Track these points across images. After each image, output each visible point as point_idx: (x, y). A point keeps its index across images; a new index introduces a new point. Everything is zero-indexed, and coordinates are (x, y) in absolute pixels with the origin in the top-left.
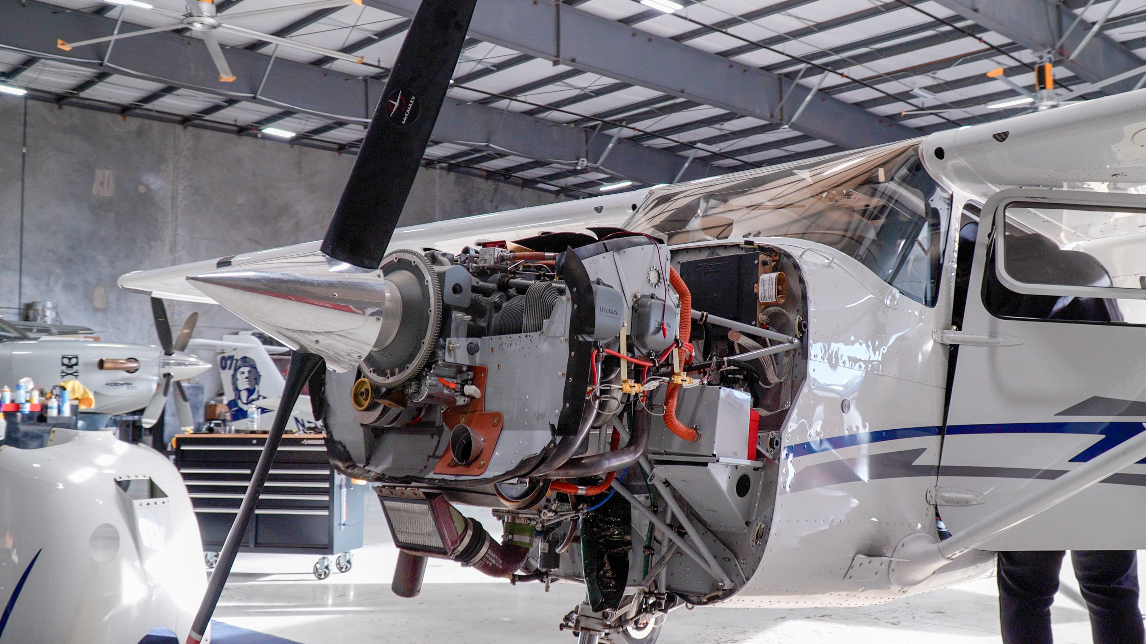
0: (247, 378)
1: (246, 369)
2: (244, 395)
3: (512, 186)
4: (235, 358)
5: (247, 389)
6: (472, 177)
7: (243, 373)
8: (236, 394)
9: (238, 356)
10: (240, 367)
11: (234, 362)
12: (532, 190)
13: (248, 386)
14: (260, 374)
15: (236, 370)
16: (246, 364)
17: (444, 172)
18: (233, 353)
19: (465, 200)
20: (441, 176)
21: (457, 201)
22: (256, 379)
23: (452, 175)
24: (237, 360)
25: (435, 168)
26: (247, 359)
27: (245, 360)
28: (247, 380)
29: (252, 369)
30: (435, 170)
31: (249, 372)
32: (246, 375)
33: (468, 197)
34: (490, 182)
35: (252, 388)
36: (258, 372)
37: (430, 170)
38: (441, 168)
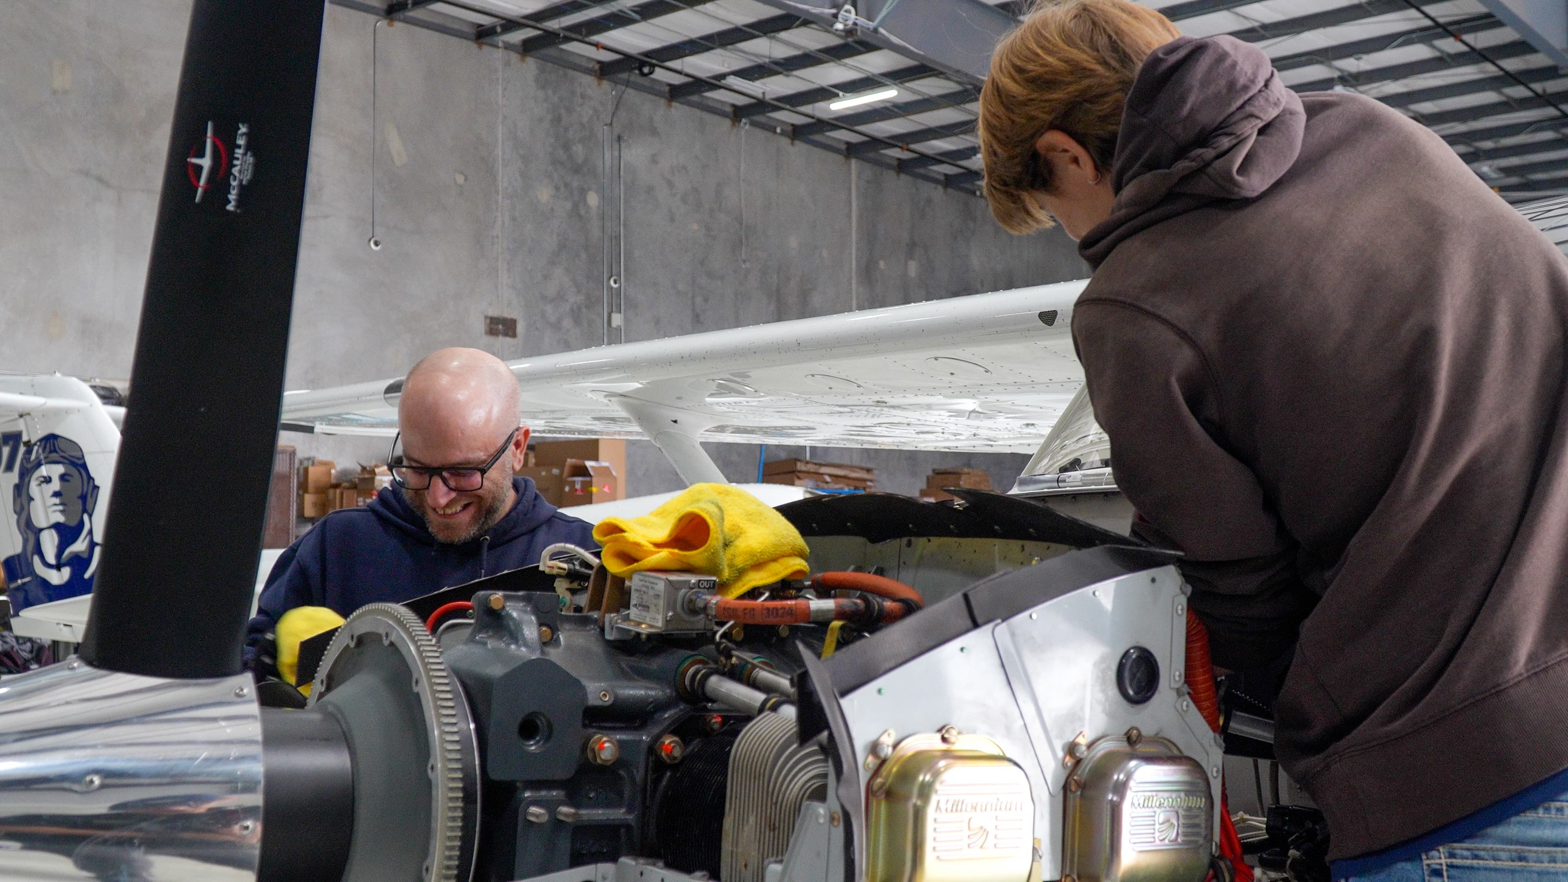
0: (56, 494)
1: (56, 471)
2: (49, 542)
3: (650, 96)
4: (25, 438)
5: (57, 526)
6: (571, 72)
7: (48, 480)
8: (25, 541)
9: (33, 433)
10: (39, 465)
11: (22, 449)
12: (687, 108)
13: (61, 519)
14: (97, 483)
15: (25, 474)
16: (54, 456)
17: (514, 57)
18: (21, 426)
19: (557, 120)
20: (507, 64)
21: (541, 120)
22: (83, 498)
23: (531, 63)
24: (28, 444)
25: (496, 46)
26: (60, 443)
27: (51, 441)
28: (57, 500)
29: (73, 471)
30: (495, 50)
31: (62, 477)
32: (56, 485)
33: (563, 111)
34: (606, 84)
35: (73, 523)
36: (90, 478)
37: (486, 49)
38: (508, 47)
